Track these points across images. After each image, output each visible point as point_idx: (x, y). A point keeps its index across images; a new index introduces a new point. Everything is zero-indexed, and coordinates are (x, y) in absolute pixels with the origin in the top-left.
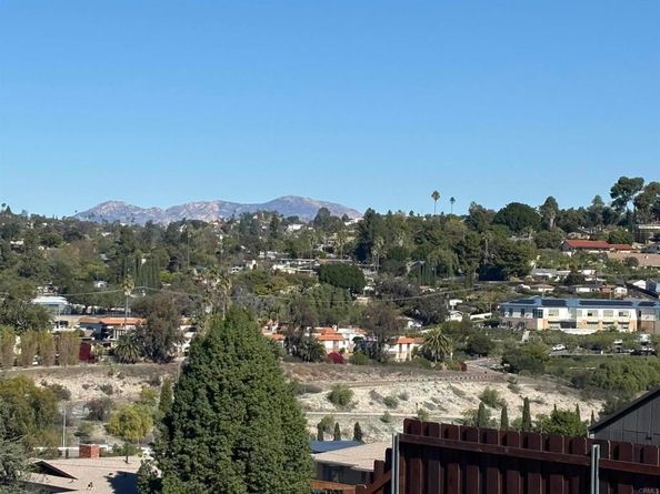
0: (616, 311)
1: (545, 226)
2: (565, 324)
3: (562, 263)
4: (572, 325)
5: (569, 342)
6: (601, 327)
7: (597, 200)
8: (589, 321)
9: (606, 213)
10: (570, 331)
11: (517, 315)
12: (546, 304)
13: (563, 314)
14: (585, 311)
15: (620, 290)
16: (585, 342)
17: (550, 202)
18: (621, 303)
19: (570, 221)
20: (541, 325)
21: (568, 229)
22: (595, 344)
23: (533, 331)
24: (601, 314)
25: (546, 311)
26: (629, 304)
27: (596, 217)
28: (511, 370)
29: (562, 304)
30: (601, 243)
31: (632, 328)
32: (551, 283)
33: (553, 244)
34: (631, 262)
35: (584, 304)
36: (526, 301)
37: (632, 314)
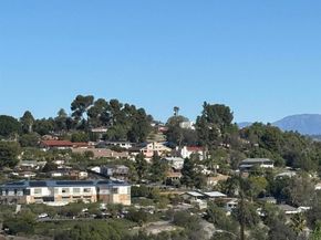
0: (82, 188)
1: (26, 132)
2: (46, 199)
3: (40, 157)
4: (51, 199)
5: (49, 210)
6: (72, 200)
7: (61, 112)
8: (63, 196)
9: (68, 121)
10: (50, 204)
11: (11, 193)
12: (32, 185)
13: (45, 192)
14: (60, 189)
15: (82, 174)
16: (62, 211)
17: (27, 115)
18: (84, 182)
19: (43, 127)
20: (29, 199)
21: (42, 133)
22: (69, 212)
23: (24, 205)
24: (71, 191)
25: (32, 190)
26: (91, 183)
27: (62, 124)
28: (10, 233)
29: (44, 185)
30: (66, 142)
31: (94, 200)
32: (33, 170)
33: (33, 143)
34: (89, 154)
35: (59, 184)
36: (17, 184)
37: (93, 190)
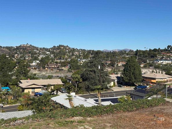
0: (168, 61)
1: (159, 51)
2: (162, 63)
3: (161, 56)
4: (163, 63)
5: (162, 65)
6: (166, 63)
7: (165, 48)
8: (165, 62)
9: (166, 50)
10: (162, 64)
11: (156, 62)
12: (159, 60)
13: (162, 62)
14: (164, 61)
15: (169, 59)
16: (164, 65)
17: (159, 48)
18: (169, 60)
19: (162, 51)
20: (159, 63)
21: (162, 52)
22: (166, 65)
23: (158, 64)
24: (166, 62)
25: (159, 61)
26: (170, 60)
27: (165, 50)
28: (155, 68)
29: (162, 60)
30: (166, 53)
31: (170, 63)
32: (160, 58)
33: (160, 53)
34: (170, 55)
35: (164, 60)
36: (157, 60)
37: (170, 62)
